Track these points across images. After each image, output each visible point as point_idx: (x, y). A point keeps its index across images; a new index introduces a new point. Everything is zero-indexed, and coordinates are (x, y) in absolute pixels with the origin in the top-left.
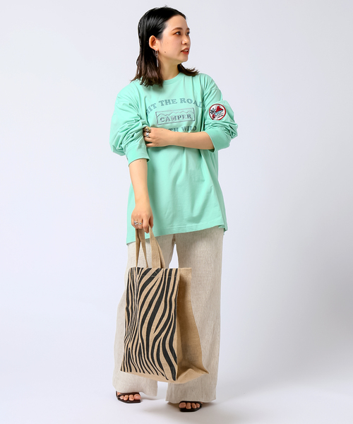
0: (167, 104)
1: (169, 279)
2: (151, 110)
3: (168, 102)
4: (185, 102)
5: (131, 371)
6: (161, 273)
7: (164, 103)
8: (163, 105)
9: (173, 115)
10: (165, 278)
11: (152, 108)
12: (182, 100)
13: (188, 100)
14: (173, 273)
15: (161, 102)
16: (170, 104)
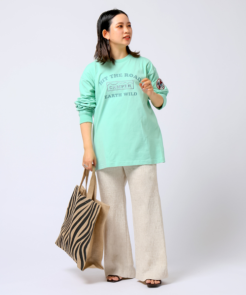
0: (115, 77)
2: (104, 81)
3: (116, 75)
4: (128, 76)
6: (90, 203)
7: (113, 76)
8: (112, 77)
9: (118, 84)
10: (92, 207)
11: (105, 80)
12: (126, 75)
13: (130, 75)
14: (97, 207)
15: (111, 75)
16: (117, 77)
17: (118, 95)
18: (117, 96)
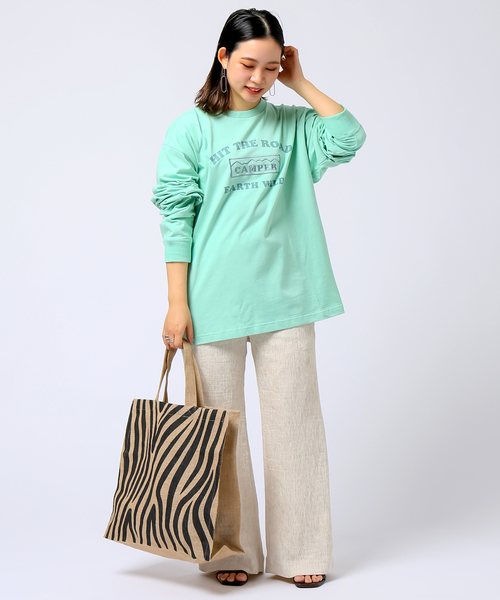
0: (244, 147)
1: (211, 424)
2: (222, 156)
3: (244, 144)
4: (268, 146)
5: (124, 540)
6: (196, 414)
7: (240, 146)
8: (238, 148)
9: (252, 163)
10: (204, 422)
12: (265, 143)
13: (272, 143)
14: (219, 416)
15: (237, 144)
16: (248, 146)
17: (250, 186)
18: (247, 188)
